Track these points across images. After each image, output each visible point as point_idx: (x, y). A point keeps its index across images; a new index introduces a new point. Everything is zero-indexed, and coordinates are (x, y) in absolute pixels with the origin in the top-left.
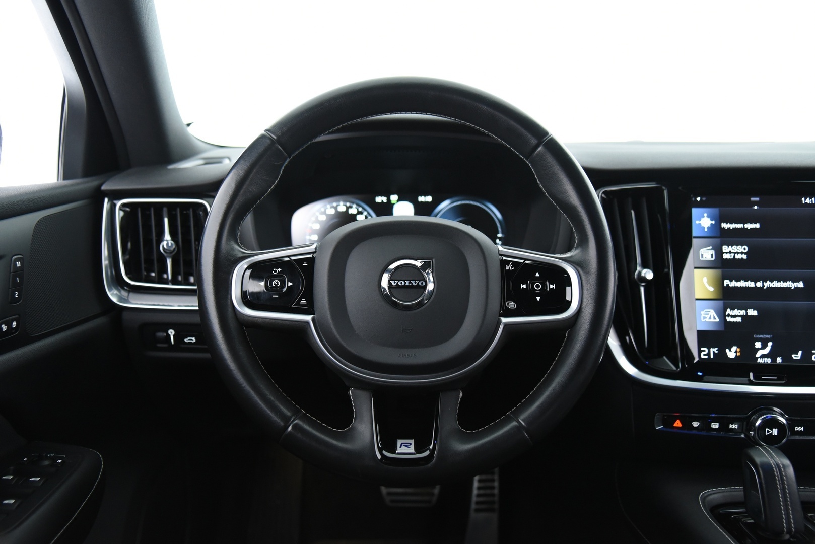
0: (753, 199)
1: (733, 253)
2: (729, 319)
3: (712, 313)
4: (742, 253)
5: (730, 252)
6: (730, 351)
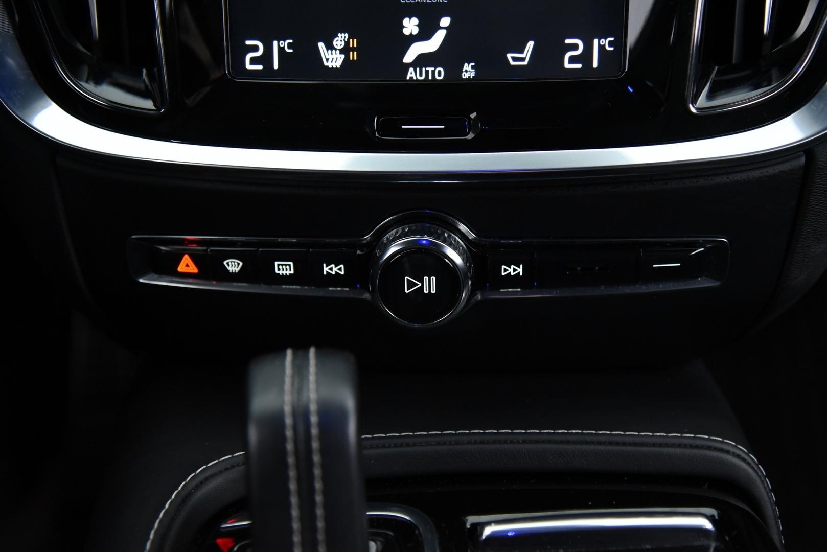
6: (330, 47)
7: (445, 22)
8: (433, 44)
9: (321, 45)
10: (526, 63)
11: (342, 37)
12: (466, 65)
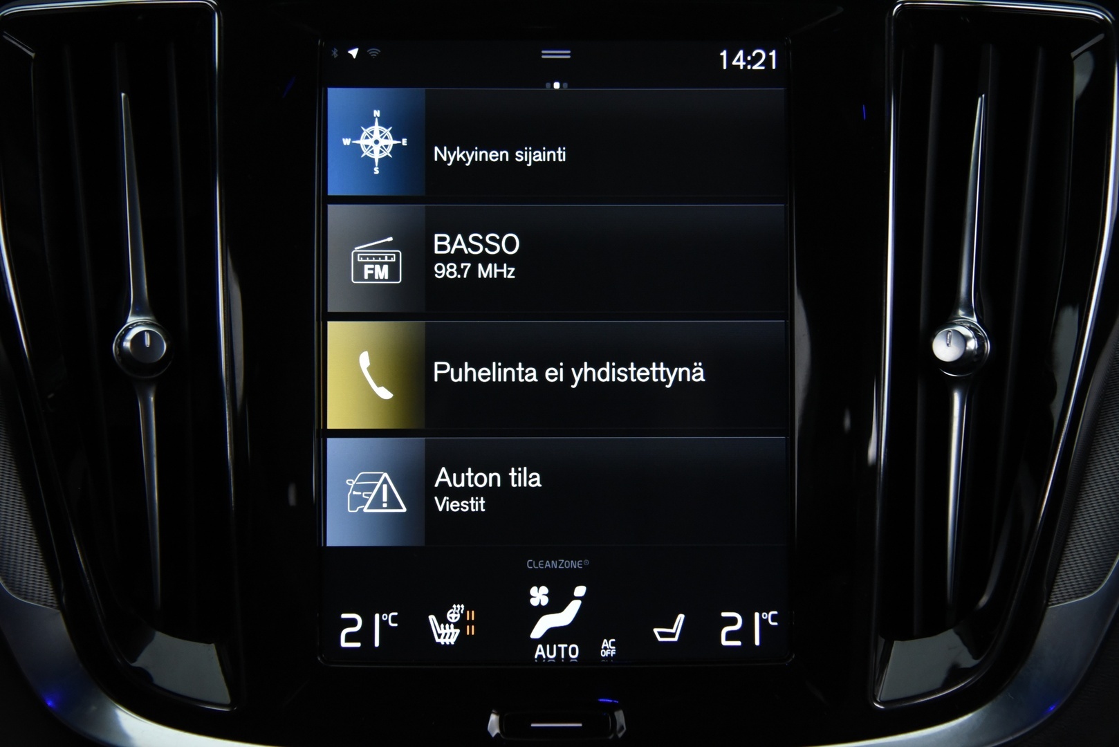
0: (548, 54)
1: (469, 258)
2: (444, 505)
3: (385, 483)
4: (500, 259)
5: (459, 257)
6: (443, 620)
7: (580, 591)
8: (566, 617)
9: (432, 618)
10: (676, 639)
11: (457, 609)
12: (605, 641)
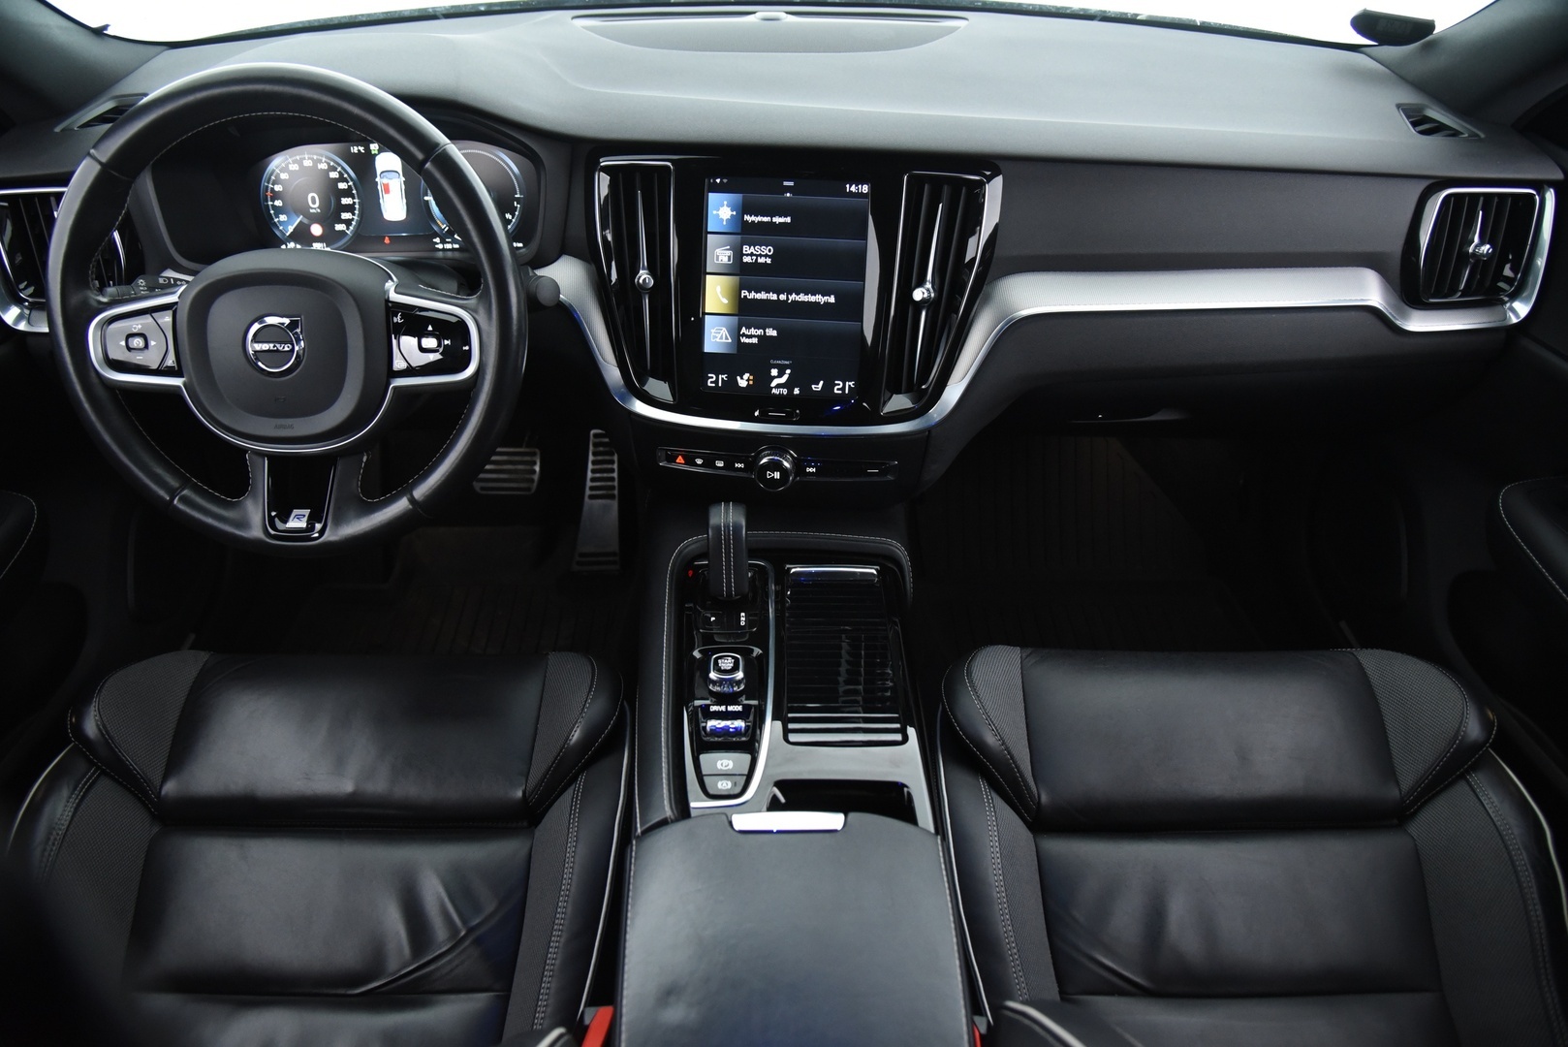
0: (786, 183)
1: (755, 255)
2: (744, 340)
3: (724, 332)
4: (766, 256)
5: (752, 254)
6: (742, 378)
7: (788, 371)
8: (783, 380)
9: (738, 378)
10: (819, 390)
11: (747, 375)
12: (796, 388)
